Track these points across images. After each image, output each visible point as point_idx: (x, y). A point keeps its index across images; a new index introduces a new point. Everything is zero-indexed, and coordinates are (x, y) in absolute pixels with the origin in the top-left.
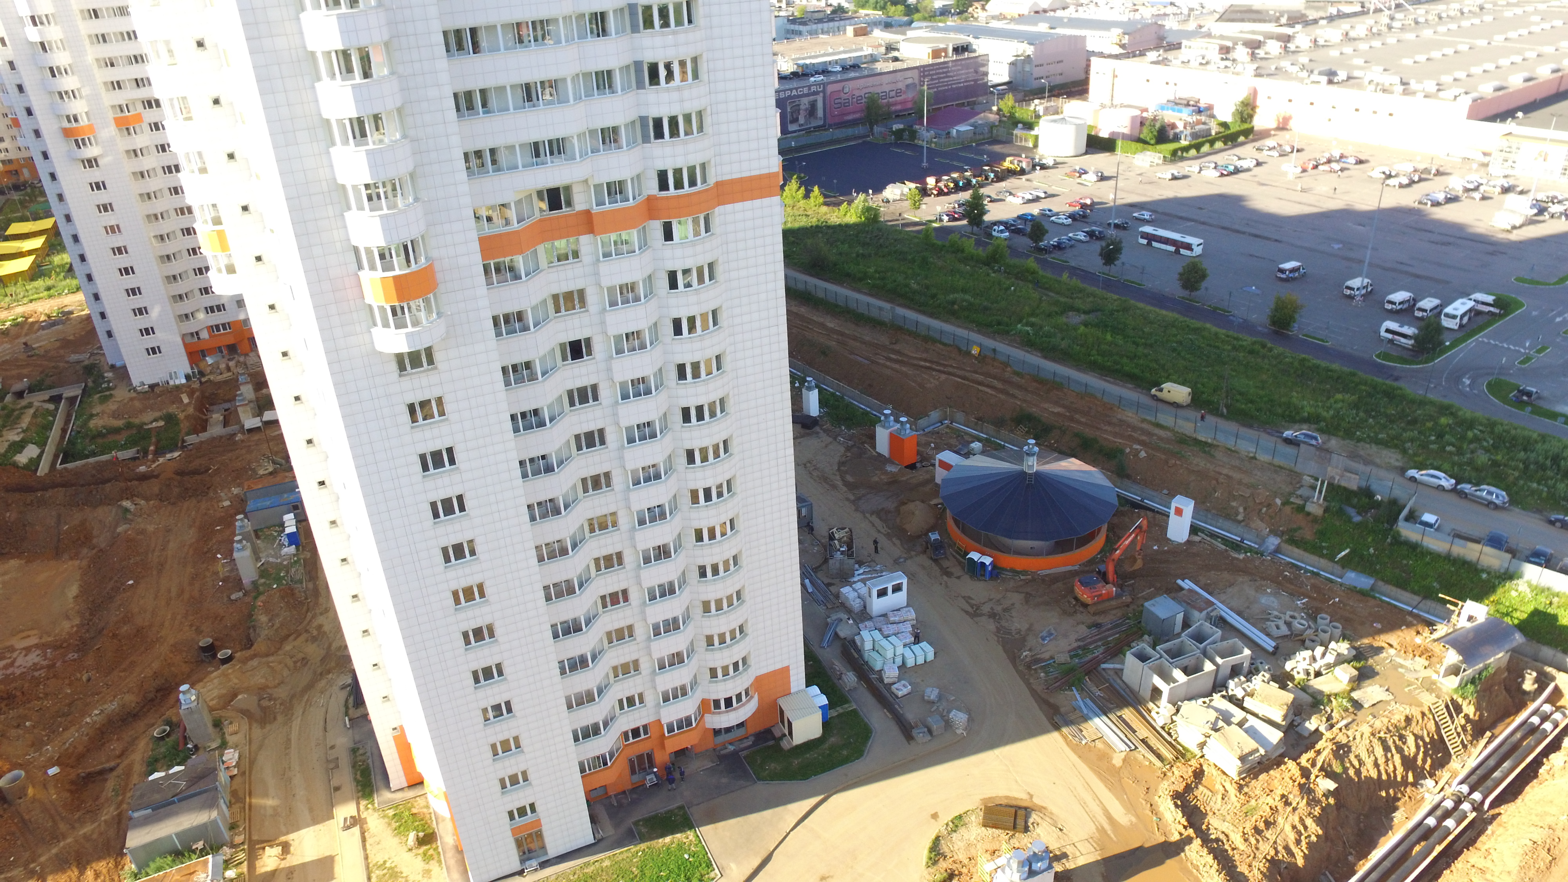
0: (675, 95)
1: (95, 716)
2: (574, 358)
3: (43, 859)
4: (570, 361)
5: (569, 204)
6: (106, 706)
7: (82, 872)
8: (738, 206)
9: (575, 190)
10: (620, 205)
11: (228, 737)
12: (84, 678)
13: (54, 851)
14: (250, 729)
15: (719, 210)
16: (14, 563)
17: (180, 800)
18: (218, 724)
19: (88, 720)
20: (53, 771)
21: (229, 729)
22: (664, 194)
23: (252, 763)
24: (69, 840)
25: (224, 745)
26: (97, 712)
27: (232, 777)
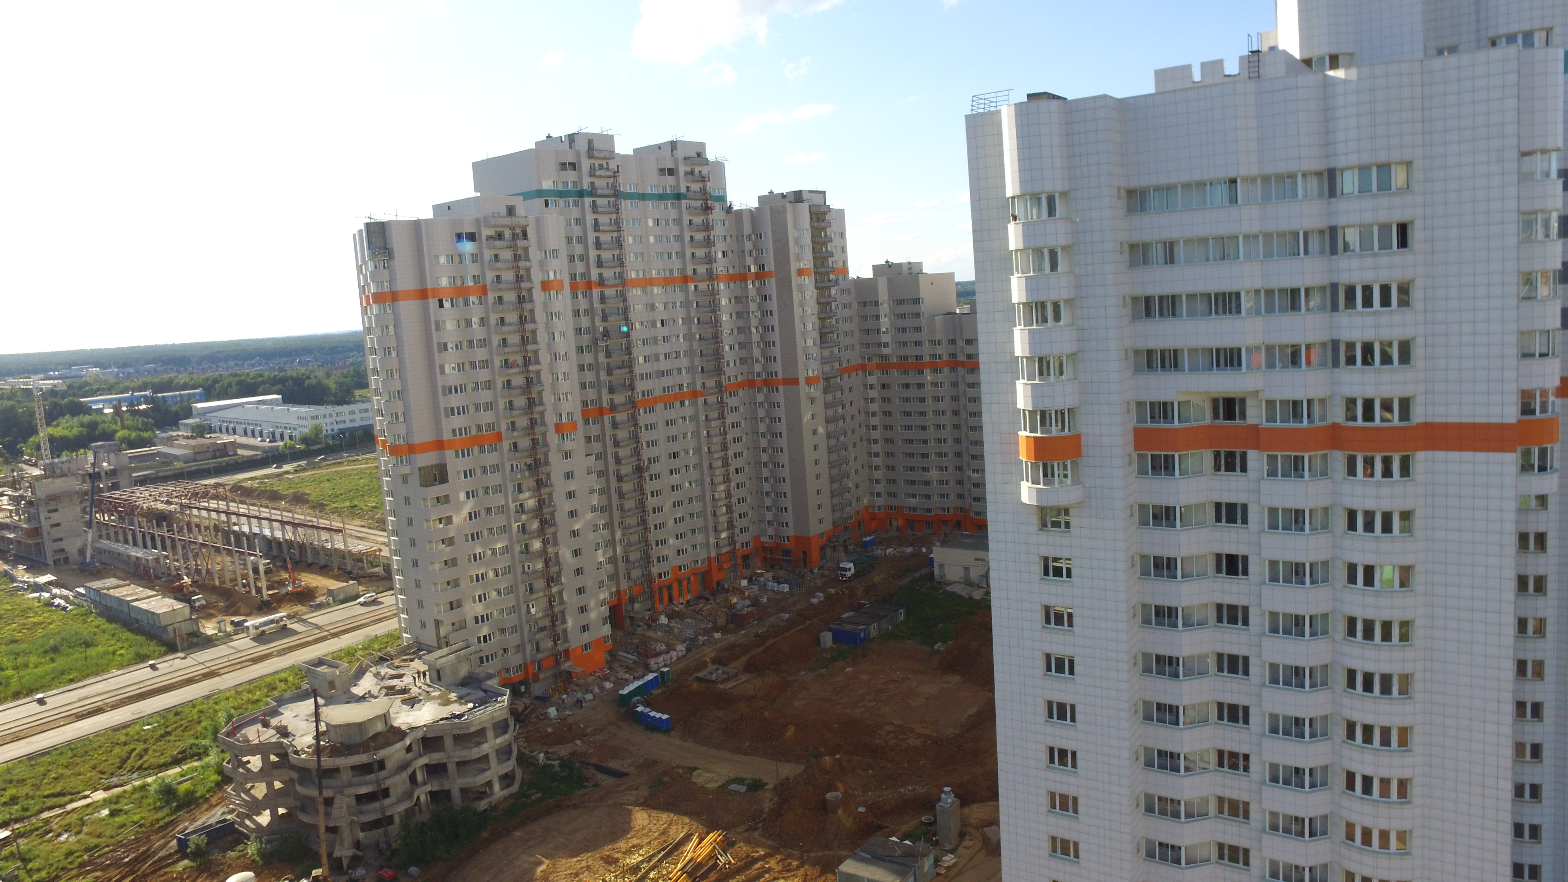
0: (1370, 320)
1: (907, 790)
2: (1228, 573)
3: (812, 855)
4: (1224, 575)
5: (1243, 416)
6: (917, 787)
7: (820, 876)
8: (1453, 455)
9: (1249, 403)
10: (1292, 425)
11: (960, 848)
12: (921, 763)
13: (820, 854)
14: (979, 851)
15: (1420, 455)
16: (958, 678)
17: (890, 861)
18: (962, 835)
19: (902, 790)
20: (861, 809)
21: (966, 843)
22: (1351, 424)
23: (959, 873)
24: (831, 853)
25: (952, 851)
26: (910, 788)
27: (938, 874)
